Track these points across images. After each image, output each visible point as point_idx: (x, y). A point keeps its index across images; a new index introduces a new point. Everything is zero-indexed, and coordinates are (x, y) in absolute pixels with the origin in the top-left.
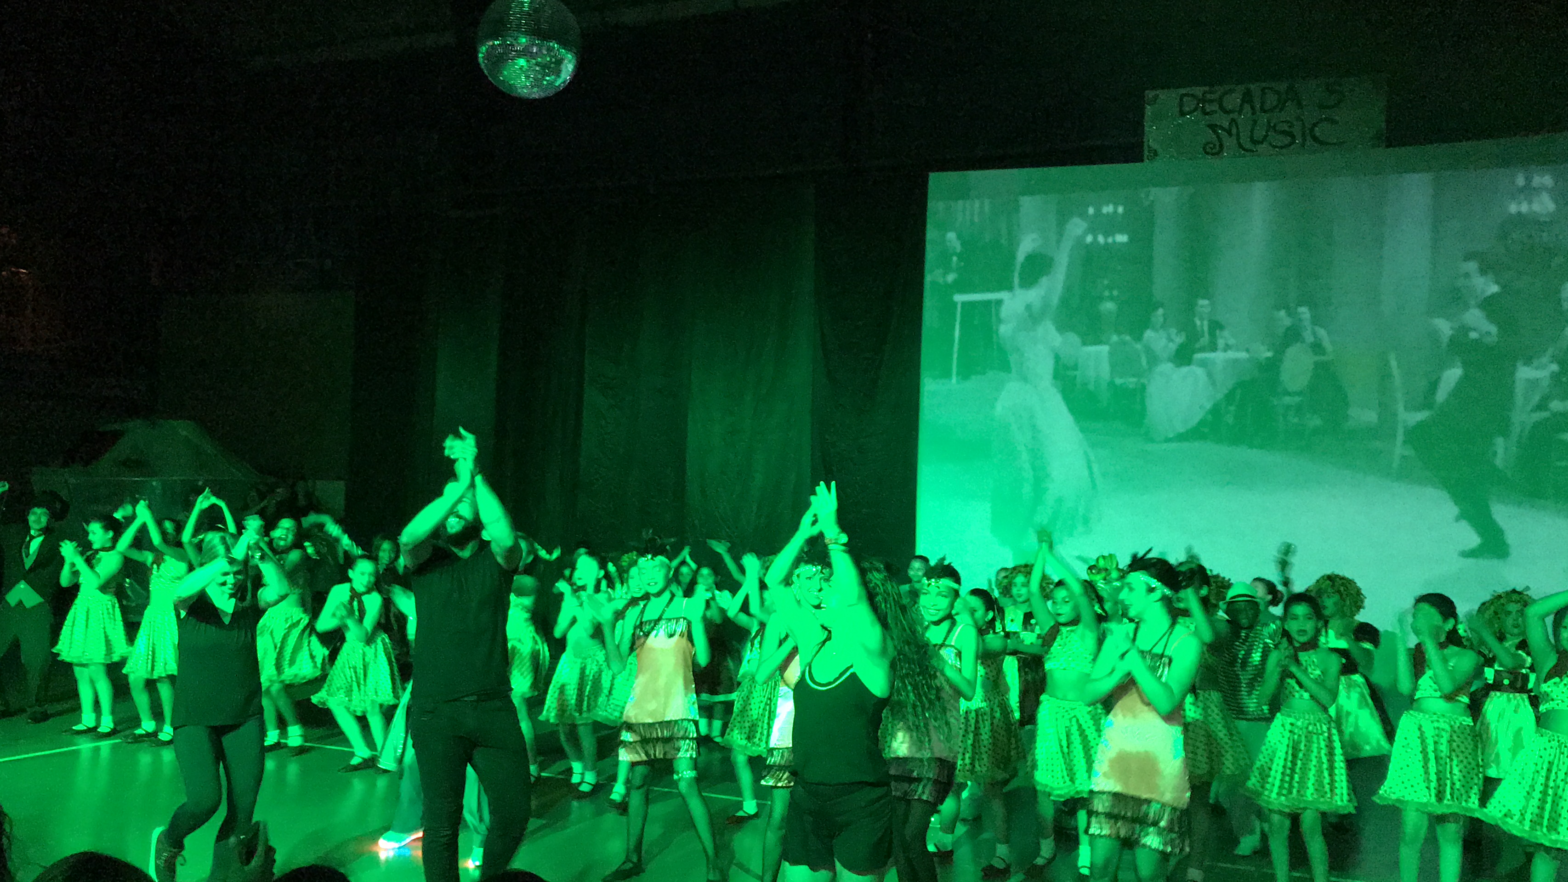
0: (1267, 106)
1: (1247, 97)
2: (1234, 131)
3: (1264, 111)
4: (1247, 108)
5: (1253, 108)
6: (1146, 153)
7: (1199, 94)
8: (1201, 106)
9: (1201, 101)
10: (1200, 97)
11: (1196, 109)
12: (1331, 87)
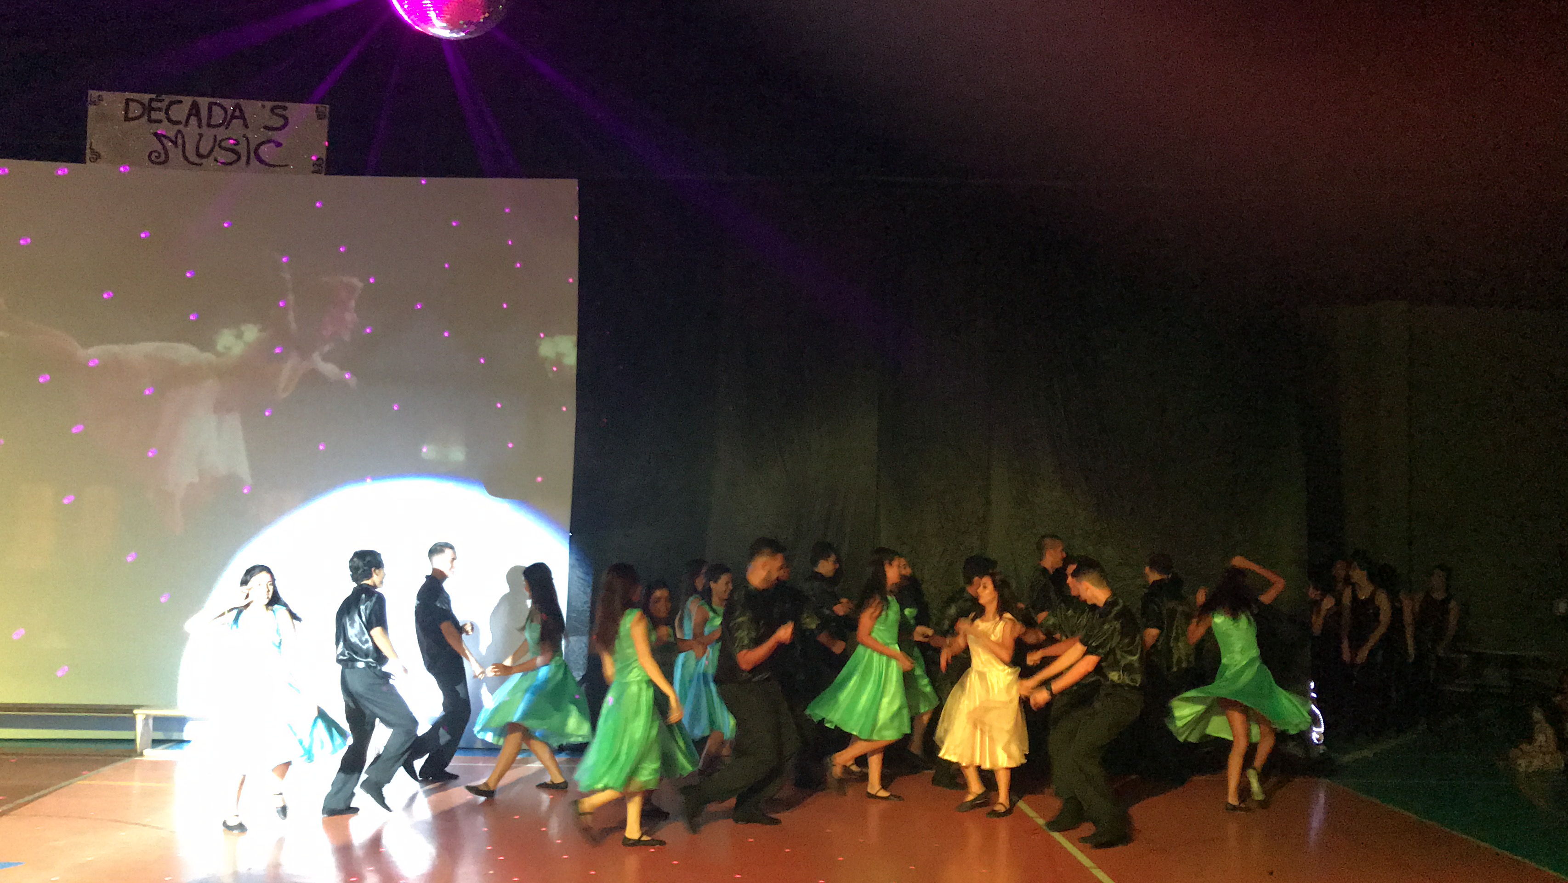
0: (214, 121)
1: (195, 110)
2: (180, 141)
3: (209, 125)
4: (193, 120)
6: (88, 155)
7: (146, 102)
8: (146, 115)
9: (148, 109)
10: (147, 105)
11: (142, 116)
12: (277, 111)
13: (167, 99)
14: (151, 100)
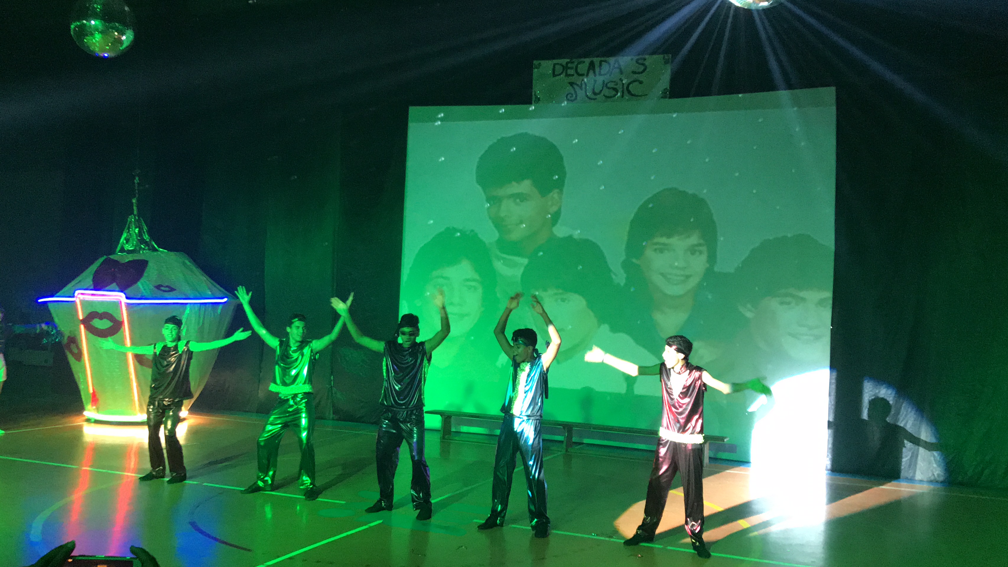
2: (584, 86)
3: (600, 74)
4: (591, 72)
5: (594, 73)
6: (533, 99)
7: (564, 64)
8: (565, 71)
9: (565, 68)
10: (565, 66)
11: (562, 73)
12: (640, 61)
13: (576, 61)
14: (567, 63)
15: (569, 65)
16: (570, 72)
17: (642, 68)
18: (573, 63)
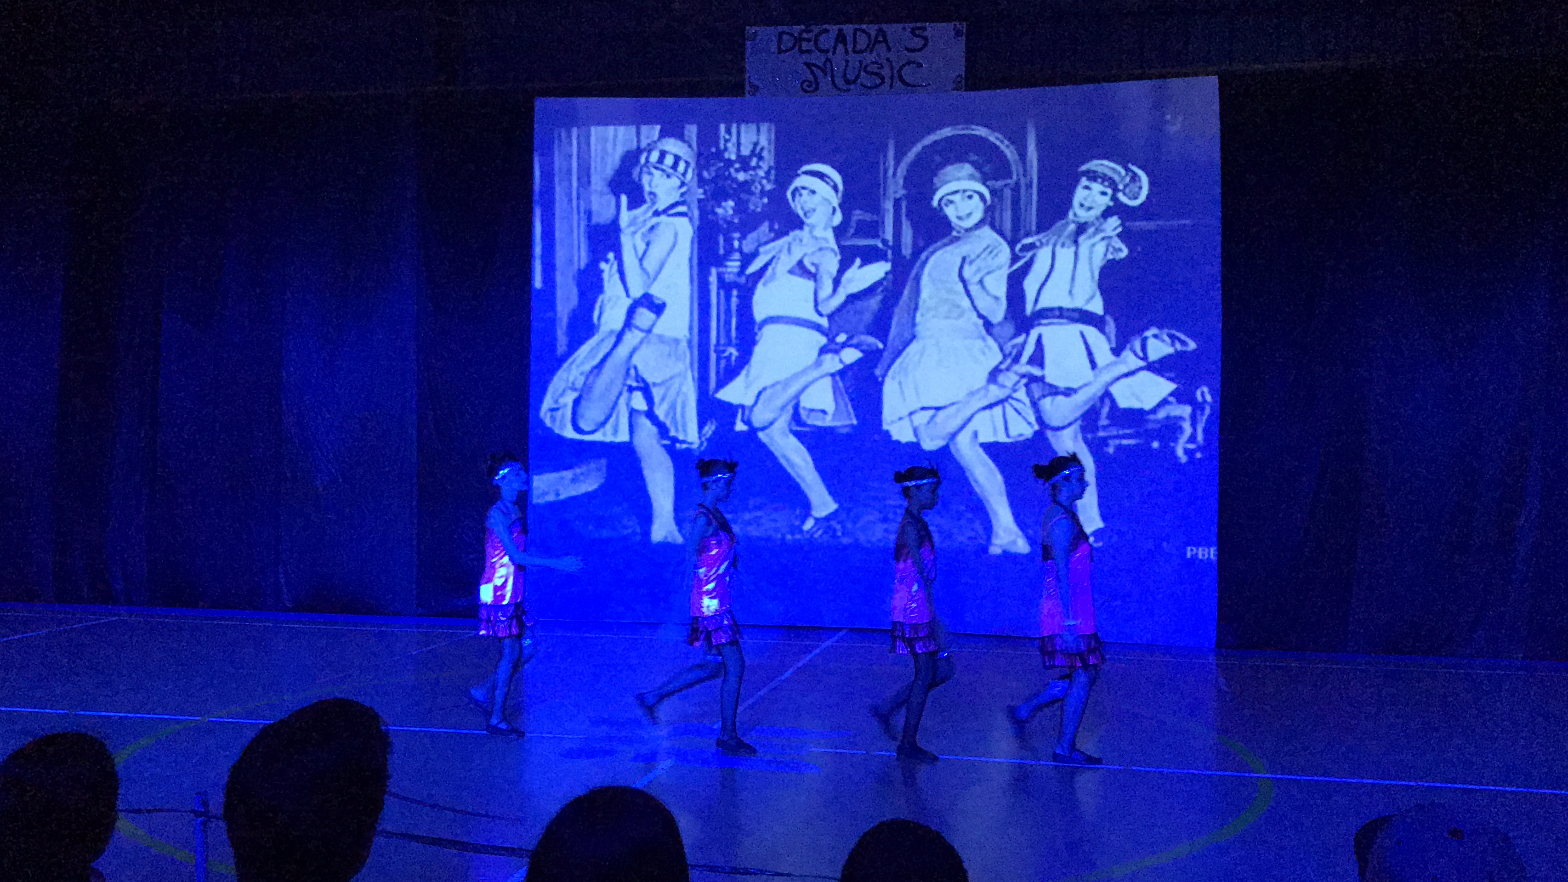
0: (858, 47)
1: (841, 38)
2: (828, 70)
3: (854, 52)
4: (840, 47)
5: (846, 49)
6: (747, 87)
7: (796, 33)
8: (797, 45)
10: (797, 36)
11: (792, 48)
12: (917, 32)
13: (816, 29)
14: (801, 31)
15: (805, 35)
16: (805, 46)
17: (918, 42)
18: (810, 31)
